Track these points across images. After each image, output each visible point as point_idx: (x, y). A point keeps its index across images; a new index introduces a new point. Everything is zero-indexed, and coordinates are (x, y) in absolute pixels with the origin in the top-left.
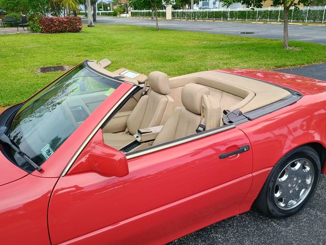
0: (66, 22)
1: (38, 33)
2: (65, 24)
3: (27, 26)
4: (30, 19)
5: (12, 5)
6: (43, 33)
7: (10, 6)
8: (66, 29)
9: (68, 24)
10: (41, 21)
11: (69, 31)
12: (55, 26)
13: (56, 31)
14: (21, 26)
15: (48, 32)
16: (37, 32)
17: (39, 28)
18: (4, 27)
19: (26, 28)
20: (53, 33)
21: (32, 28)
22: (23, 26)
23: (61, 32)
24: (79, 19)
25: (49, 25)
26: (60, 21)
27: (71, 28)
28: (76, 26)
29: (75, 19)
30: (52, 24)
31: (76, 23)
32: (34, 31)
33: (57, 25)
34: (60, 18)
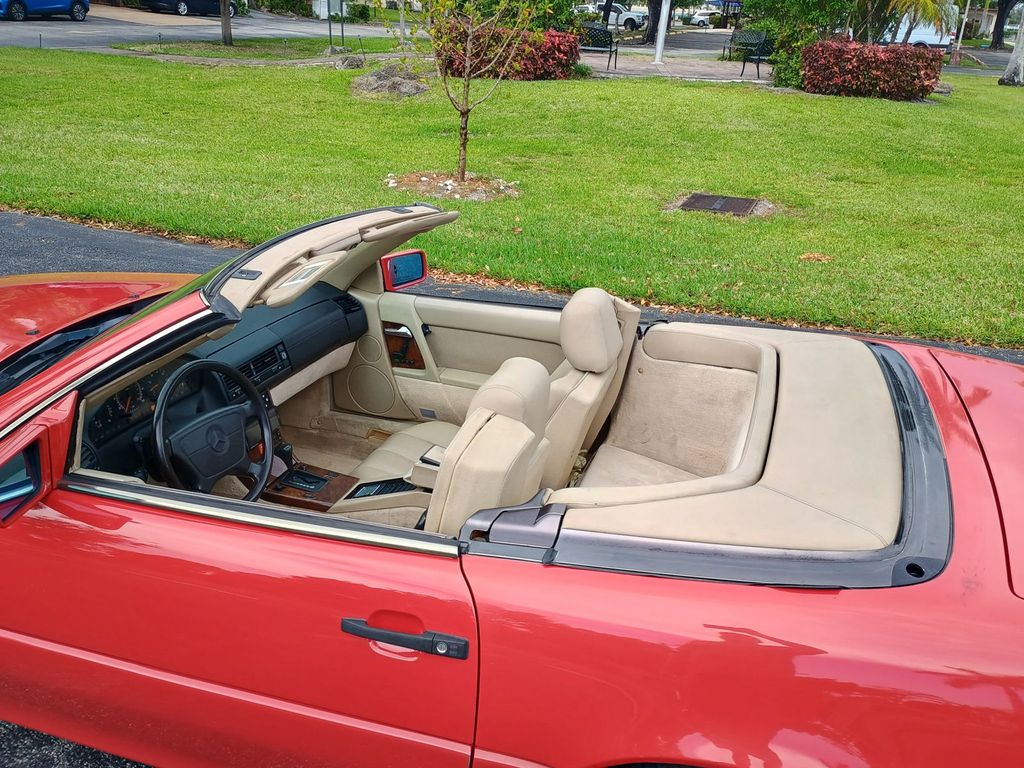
0: (883, 63)
1: (789, 90)
2: (877, 68)
3: (767, 63)
4: (782, 45)
6: (803, 89)
8: (875, 86)
9: (886, 70)
10: (809, 55)
11: (883, 95)
12: (844, 72)
13: (842, 90)
14: (754, 61)
15: (816, 88)
16: (787, 86)
17: (798, 73)
18: (730, 59)
19: (766, 69)
20: (832, 93)
21: (779, 72)
22: (758, 62)
23: (858, 93)
24: (931, 59)
25: (828, 68)
26: (863, 60)
27: (892, 83)
28: (914, 78)
29: (920, 57)
30: (836, 64)
31: (918, 69)
32: (780, 81)
33: (850, 72)
34: (869, 49)
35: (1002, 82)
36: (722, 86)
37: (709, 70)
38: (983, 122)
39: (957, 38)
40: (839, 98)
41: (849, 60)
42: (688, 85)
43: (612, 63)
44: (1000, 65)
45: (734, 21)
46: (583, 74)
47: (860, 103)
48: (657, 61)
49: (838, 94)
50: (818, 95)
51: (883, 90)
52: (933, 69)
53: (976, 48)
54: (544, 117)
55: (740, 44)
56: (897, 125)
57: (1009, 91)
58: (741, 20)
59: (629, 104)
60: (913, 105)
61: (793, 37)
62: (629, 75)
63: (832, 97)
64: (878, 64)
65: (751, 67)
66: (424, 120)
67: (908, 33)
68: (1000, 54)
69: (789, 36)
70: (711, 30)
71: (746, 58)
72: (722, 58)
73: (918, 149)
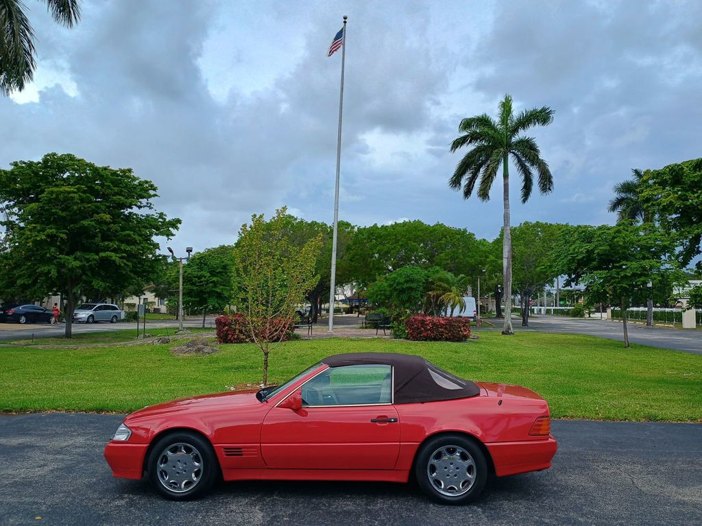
0: (444, 325)
1: (402, 340)
2: (441, 328)
3: (388, 328)
4: (395, 319)
5: (383, 297)
6: (408, 339)
7: (380, 299)
8: (442, 335)
9: (446, 328)
10: (409, 324)
11: (447, 339)
12: (426, 330)
13: (427, 339)
14: (381, 328)
15: (415, 339)
16: (400, 338)
17: (404, 332)
18: (366, 328)
19: (388, 332)
20: (422, 340)
21: (395, 332)
22: (384, 328)
23: (435, 339)
24: (465, 322)
25: (418, 329)
26: (434, 324)
27: (450, 334)
28: (459, 331)
29: (459, 322)
30: (422, 326)
31: (460, 327)
32: (397, 336)
33: (429, 330)
34: (435, 319)
35: (503, 333)
36: (369, 340)
37: (359, 333)
38: (495, 349)
39: (477, 313)
40: (426, 342)
41: (428, 324)
42: (351, 340)
43: (310, 333)
44: (501, 325)
45: (357, 310)
46: (297, 338)
47: (437, 344)
48: (330, 330)
49: (426, 340)
50: (416, 342)
51: (446, 338)
52: (467, 327)
53: (489, 318)
54: (285, 358)
55: (370, 320)
56: (456, 352)
57: (507, 337)
58: (361, 309)
59: (327, 350)
60: (461, 344)
61: (399, 315)
62: (321, 338)
63: (423, 342)
64: (442, 326)
65: (381, 332)
66: (221, 364)
67: (452, 312)
68: (501, 320)
69: (397, 315)
70: (344, 315)
71: (376, 326)
72: (362, 328)
73: (467, 361)
